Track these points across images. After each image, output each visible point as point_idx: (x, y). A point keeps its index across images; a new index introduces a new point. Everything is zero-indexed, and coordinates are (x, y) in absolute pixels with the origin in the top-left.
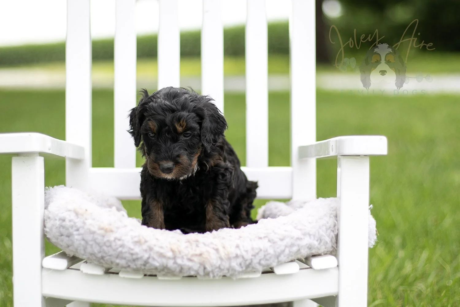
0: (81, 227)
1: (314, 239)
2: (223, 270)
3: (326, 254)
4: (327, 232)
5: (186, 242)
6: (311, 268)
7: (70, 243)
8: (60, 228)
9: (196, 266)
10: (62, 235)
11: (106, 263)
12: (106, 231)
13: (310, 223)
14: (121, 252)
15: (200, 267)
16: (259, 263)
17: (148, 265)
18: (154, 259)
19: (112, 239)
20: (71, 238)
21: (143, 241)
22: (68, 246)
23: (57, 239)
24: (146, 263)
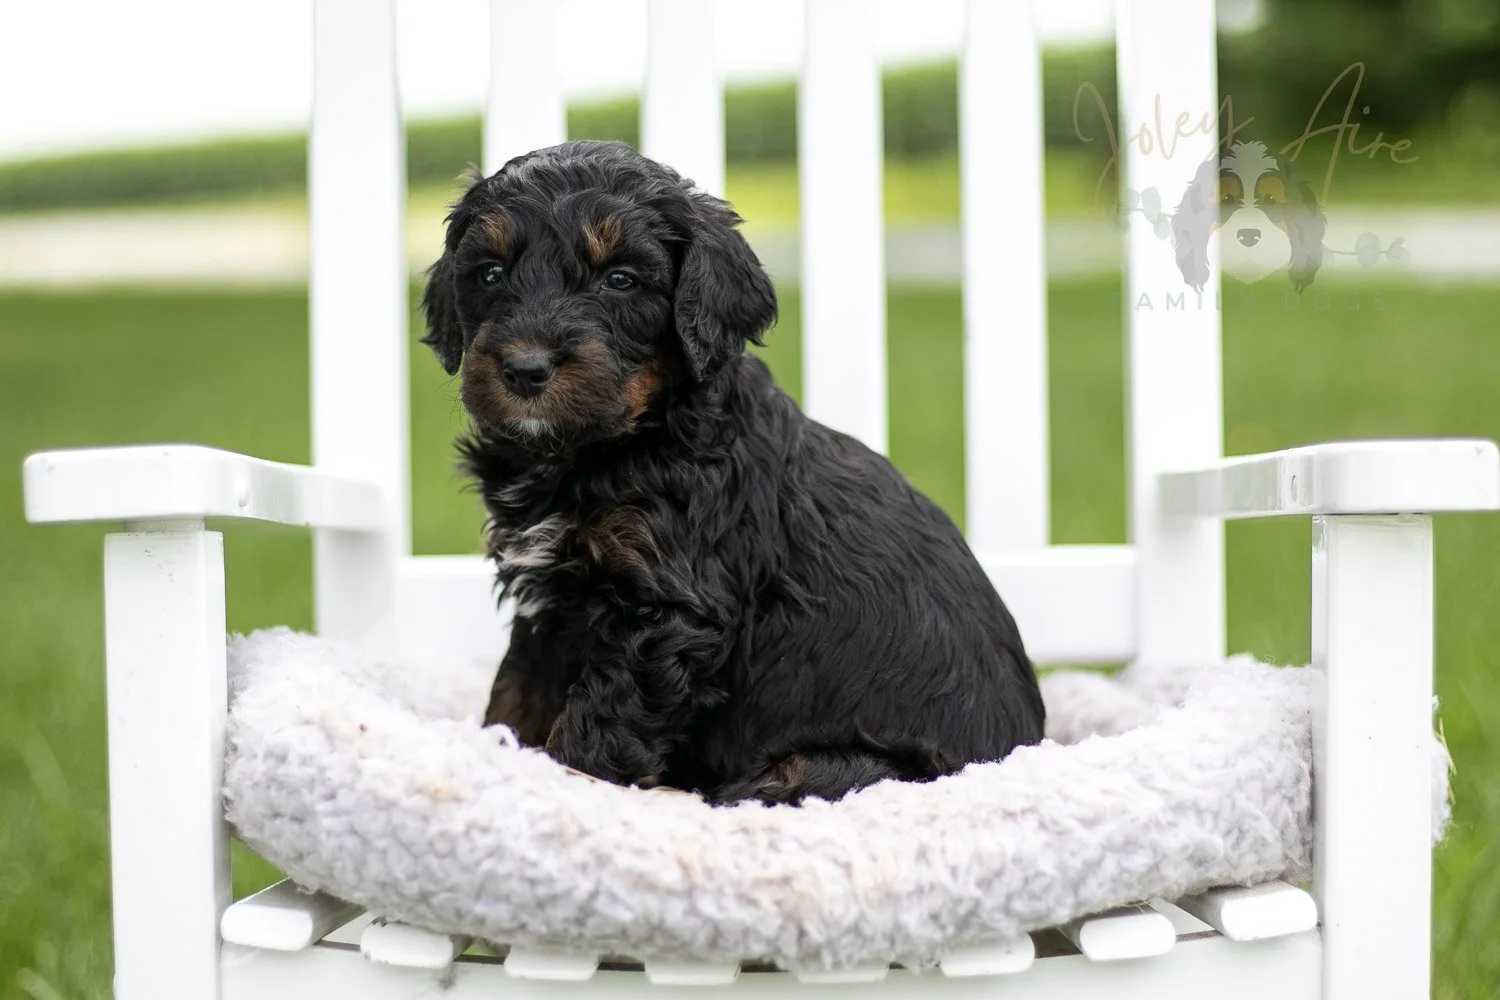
0: (342, 785)
1: (1216, 825)
2: (872, 939)
3: (1264, 882)
4: (1265, 804)
5: (733, 832)
6: (1218, 933)
7: (304, 844)
8: (268, 787)
9: (770, 926)
10: (277, 815)
11: (440, 919)
12: (435, 797)
13: (1200, 766)
14: (491, 876)
15: (782, 928)
16: (1007, 910)
17: (592, 922)
18: (614, 898)
19: (458, 827)
20: (308, 825)
21: (572, 830)
22: (300, 857)
23: (261, 828)
24: (585, 913)
